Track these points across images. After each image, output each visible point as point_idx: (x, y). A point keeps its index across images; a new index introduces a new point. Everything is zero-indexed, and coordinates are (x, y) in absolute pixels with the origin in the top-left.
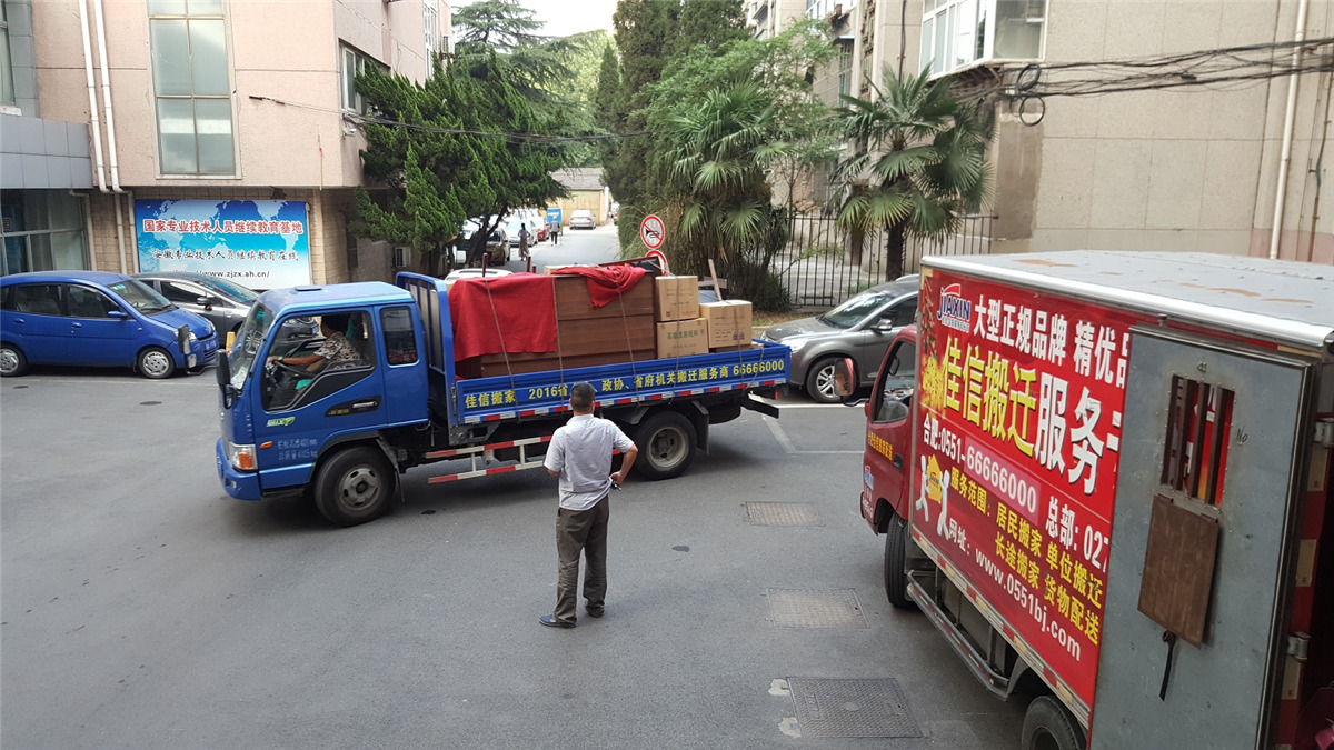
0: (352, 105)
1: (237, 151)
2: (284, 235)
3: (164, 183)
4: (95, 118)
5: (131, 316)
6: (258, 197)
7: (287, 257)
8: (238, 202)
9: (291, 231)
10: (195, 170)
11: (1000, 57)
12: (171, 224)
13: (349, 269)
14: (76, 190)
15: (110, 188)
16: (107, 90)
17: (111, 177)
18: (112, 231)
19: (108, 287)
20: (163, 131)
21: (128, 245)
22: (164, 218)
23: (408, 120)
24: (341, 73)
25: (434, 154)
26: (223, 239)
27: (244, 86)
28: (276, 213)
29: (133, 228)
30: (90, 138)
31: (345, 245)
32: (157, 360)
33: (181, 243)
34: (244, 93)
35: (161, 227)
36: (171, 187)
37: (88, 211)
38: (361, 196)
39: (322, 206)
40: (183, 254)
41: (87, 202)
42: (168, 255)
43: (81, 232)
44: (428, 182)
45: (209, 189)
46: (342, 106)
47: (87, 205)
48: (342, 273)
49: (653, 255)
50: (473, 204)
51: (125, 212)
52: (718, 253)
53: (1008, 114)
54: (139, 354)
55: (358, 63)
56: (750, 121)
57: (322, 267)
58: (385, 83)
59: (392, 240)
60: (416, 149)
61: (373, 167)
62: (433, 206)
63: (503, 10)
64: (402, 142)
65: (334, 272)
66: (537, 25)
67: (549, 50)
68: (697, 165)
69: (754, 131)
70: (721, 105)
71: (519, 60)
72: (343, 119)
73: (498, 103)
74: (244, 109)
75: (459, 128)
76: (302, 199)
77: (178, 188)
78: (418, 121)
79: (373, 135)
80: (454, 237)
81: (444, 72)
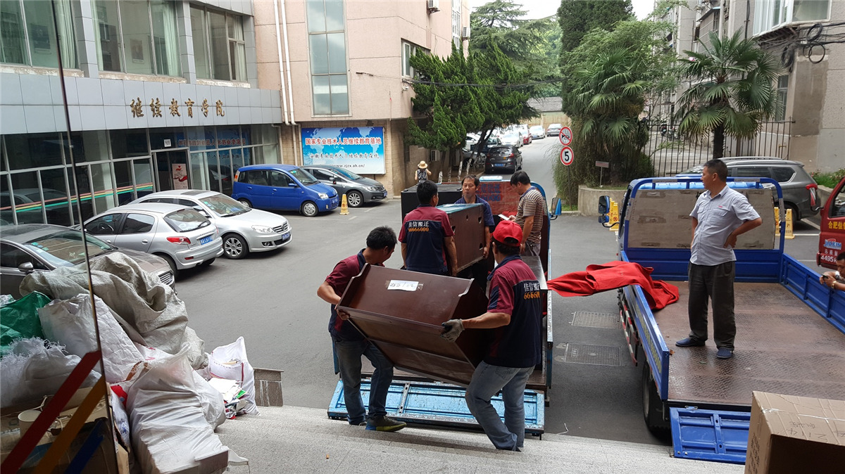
0: (408, 73)
1: (350, 101)
2: (372, 145)
3: (315, 120)
4: (283, 87)
5: (299, 186)
6: (360, 126)
7: (373, 156)
8: (350, 128)
9: (375, 142)
10: (330, 112)
11: (797, 20)
12: (318, 141)
13: (405, 162)
14: (275, 124)
15: (290, 122)
16: (289, 72)
17: (291, 118)
18: (291, 145)
19: (289, 172)
20: (315, 93)
21: (298, 152)
22: (315, 137)
23: (436, 80)
24: (402, 57)
25: (449, 98)
26: (343, 148)
27: (353, 67)
28: (368, 134)
29: (301, 144)
30: (281, 97)
31: (402, 150)
32: (310, 208)
33: (323, 150)
34: (354, 71)
35: (314, 142)
36: (319, 122)
37: (280, 135)
38: (411, 123)
39: (391, 126)
40: (324, 155)
42: (317, 156)
43: (277, 145)
44: (446, 114)
45: (336, 122)
46: (403, 75)
47: (280, 131)
48: (401, 165)
49: (566, 150)
50: (471, 125)
51: (297, 135)
52: (602, 147)
53: (801, 56)
54: (302, 205)
55: (412, 50)
56: (623, 69)
57: (390, 161)
58: (426, 60)
59: (426, 147)
60: (440, 95)
61: (418, 106)
62: (447, 126)
63: (503, 6)
64: (432, 92)
65: (396, 164)
66: (523, 13)
67: (529, 28)
68: (591, 97)
69: (623, 75)
70: (605, 62)
71: (511, 35)
72: (403, 82)
73: (491, 65)
74: (354, 80)
75: (464, 82)
76: (381, 126)
77: (322, 122)
78: (441, 80)
79: (417, 90)
80: (459, 143)
81: (458, 51)
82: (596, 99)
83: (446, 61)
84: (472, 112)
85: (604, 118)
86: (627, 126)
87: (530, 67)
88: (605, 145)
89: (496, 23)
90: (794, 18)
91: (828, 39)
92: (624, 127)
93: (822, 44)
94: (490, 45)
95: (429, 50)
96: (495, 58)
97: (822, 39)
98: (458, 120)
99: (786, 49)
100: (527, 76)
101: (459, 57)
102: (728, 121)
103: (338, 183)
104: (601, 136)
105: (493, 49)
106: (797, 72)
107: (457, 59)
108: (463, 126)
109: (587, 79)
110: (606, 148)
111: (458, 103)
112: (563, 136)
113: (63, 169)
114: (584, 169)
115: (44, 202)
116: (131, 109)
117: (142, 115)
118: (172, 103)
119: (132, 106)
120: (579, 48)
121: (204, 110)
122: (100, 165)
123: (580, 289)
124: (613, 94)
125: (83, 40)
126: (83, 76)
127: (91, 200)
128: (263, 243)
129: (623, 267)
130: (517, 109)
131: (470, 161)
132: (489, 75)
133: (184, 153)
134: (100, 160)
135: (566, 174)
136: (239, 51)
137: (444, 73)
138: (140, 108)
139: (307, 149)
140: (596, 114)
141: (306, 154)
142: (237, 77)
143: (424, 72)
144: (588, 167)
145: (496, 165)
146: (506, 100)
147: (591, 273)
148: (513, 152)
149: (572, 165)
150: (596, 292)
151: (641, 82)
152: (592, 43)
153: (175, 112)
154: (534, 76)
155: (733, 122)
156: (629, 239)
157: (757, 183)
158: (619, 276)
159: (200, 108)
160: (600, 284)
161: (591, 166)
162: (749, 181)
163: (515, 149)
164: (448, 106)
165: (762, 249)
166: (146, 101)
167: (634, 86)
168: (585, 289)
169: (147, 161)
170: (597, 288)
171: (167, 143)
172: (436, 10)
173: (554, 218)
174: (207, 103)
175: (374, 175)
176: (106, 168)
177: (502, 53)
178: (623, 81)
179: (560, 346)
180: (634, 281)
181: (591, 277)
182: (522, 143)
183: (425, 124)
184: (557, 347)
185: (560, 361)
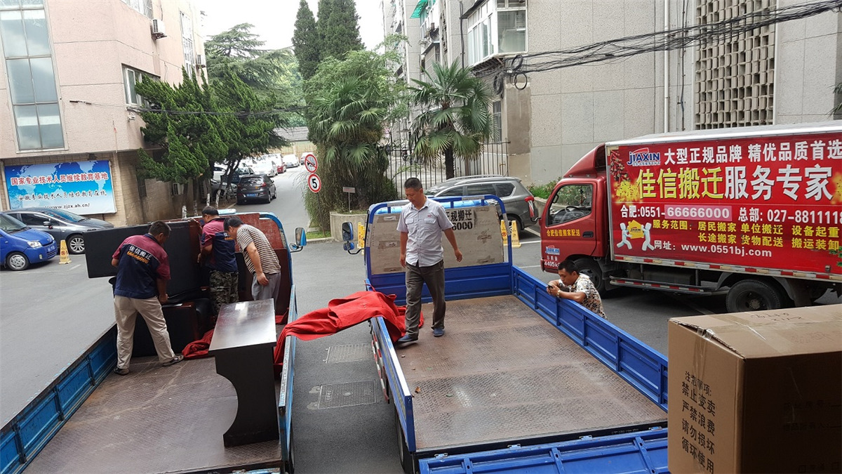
0: (134, 101)
1: (64, 133)
2: (97, 181)
3: (21, 156)
5: (1, 235)
6: (80, 160)
7: (100, 194)
8: (68, 164)
9: (101, 178)
10: (40, 147)
11: (502, 51)
12: (28, 180)
13: (141, 198)
20: (19, 125)
21: (2, 194)
22: (24, 176)
23: (168, 108)
24: (125, 83)
25: (185, 127)
26: (60, 186)
27: (65, 95)
28: (91, 169)
31: (136, 185)
32: (18, 260)
33: (35, 190)
34: (66, 99)
35: (22, 182)
36: (26, 158)
38: (142, 154)
39: (118, 159)
40: (36, 197)
42: (27, 198)
44: (183, 143)
45: (49, 157)
46: (127, 103)
48: (135, 201)
49: (313, 177)
50: (212, 154)
53: (509, 84)
54: (7, 257)
55: (137, 76)
56: (358, 97)
57: (121, 198)
58: (154, 87)
59: (163, 180)
60: (174, 124)
61: (149, 137)
62: (186, 157)
63: (239, 36)
64: (164, 121)
65: (129, 201)
66: (260, 44)
67: (268, 58)
68: (331, 124)
69: (358, 104)
70: (339, 90)
71: (250, 65)
72: (128, 110)
73: (230, 93)
74: (68, 109)
75: (200, 110)
76: (107, 159)
77: (30, 157)
78: (174, 108)
79: (146, 119)
80: (201, 174)
81: (190, 78)
82: (336, 127)
83: (178, 88)
84: (212, 141)
85: (345, 145)
86: (367, 152)
87: (273, 96)
88: (349, 171)
89: (233, 53)
90: (500, 50)
91: (528, 69)
92: (365, 153)
93: (524, 72)
94: (227, 73)
95: (159, 77)
96: (233, 87)
97: (523, 69)
98: (198, 150)
99: (496, 78)
100: (269, 105)
101: (192, 84)
102: (456, 143)
103: (54, 227)
104: (344, 162)
105: (231, 78)
106: (507, 98)
107: (190, 86)
108: (204, 156)
109: (324, 107)
110: (350, 173)
111: (196, 131)
112: (308, 164)
114: (333, 196)
120: (315, 77)
123: (322, 329)
124: (350, 121)
129: (365, 298)
130: (263, 137)
131: (219, 192)
132: (229, 104)
135: (316, 201)
137: (176, 100)
140: (338, 141)
141: (13, 196)
143: (153, 99)
144: (336, 193)
145: (248, 195)
146: (250, 129)
147: (334, 309)
148: (265, 181)
149: (322, 192)
150: (338, 330)
151: (376, 109)
152: (327, 72)
154: (277, 105)
155: (460, 144)
156: (372, 267)
157: (483, 201)
158: (363, 309)
160: (343, 320)
161: (338, 191)
162: (474, 199)
163: (268, 178)
164: (185, 136)
165: (493, 263)
167: (369, 113)
168: (328, 329)
170: (340, 325)
172: (162, 36)
173: (300, 249)
175: (103, 214)
177: (242, 82)
178: (359, 109)
179: (313, 391)
180: (377, 313)
181: (333, 314)
182: (276, 172)
183: (159, 156)
184: (310, 392)
185: (313, 409)
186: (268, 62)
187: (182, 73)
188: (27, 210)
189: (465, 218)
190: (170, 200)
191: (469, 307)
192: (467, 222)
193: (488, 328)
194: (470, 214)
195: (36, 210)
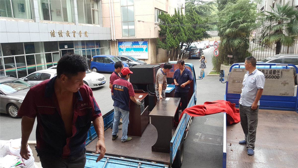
0: (158, 21)
1: (135, 32)
2: (143, 48)
3: (123, 39)
4: (112, 27)
6: (139, 41)
7: (144, 52)
8: (135, 42)
9: (145, 47)
10: (128, 36)
13: (156, 54)
14: (108, 40)
15: (114, 40)
16: (114, 21)
17: (114, 38)
18: (114, 48)
19: (111, 58)
20: (123, 28)
21: (117, 50)
22: (123, 45)
23: (168, 23)
24: (155, 15)
25: (173, 30)
26: (133, 49)
27: (137, 19)
28: (142, 44)
29: (118, 47)
30: (111, 30)
31: (155, 50)
33: (126, 50)
34: (137, 20)
35: (122, 47)
36: (124, 39)
37: (111, 44)
38: (158, 40)
39: (151, 42)
40: (126, 52)
41: (110, 42)
42: (123, 52)
43: (110, 48)
44: (171, 36)
45: (131, 39)
46: (155, 21)
47: (110, 43)
48: (154, 56)
49: (216, 50)
50: (181, 40)
51: (116, 44)
52: (230, 49)
55: (160, 12)
56: (239, 18)
57: (150, 54)
58: (165, 16)
59: (163, 49)
60: (169, 29)
61: (161, 34)
62: (172, 41)
64: (166, 28)
65: (153, 55)
67: (208, 4)
68: (226, 29)
69: (239, 21)
70: (231, 16)
71: (201, 7)
72: (155, 24)
73: (191, 18)
74: (137, 23)
75: (179, 24)
76: (147, 41)
77: (125, 39)
78: (170, 23)
79: (161, 27)
80: (176, 47)
81: (177, 13)
82: (228, 30)
83: (173, 16)
84: (182, 35)
85: (231, 38)
86: (240, 41)
87: (207, 19)
88: (231, 48)
89: (195, 3)
92: (239, 42)
94: (191, 10)
95: (167, 12)
96: (193, 15)
98: (176, 39)
100: (206, 22)
102: (282, 39)
103: (129, 62)
104: (229, 45)
105: (192, 12)
107: (177, 15)
108: (178, 41)
109: (224, 22)
110: (231, 50)
111: (177, 31)
112: (215, 45)
113: (24, 56)
114: (223, 58)
115: (16, 68)
116: (50, 34)
117: (55, 36)
118: (67, 32)
119: (51, 33)
120: (222, 11)
121: (80, 35)
122: (40, 54)
123: (199, 113)
124: (234, 28)
125: (33, 9)
126: (34, 22)
127: (35, 67)
128: (94, 85)
129: (220, 103)
130: (201, 34)
131: (183, 54)
132: (190, 22)
133: (73, 50)
134: (40, 53)
135: (216, 60)
136: (96, 13)
137: (171, 21)
138: (54, 34)
139: (120, 49)
140: (228, 36)
141: (120, 51)
142: (95, 23)
143: (164, 20)
144: (225, 57)
145: (193, 56)
146: (197, 31)
147: (206, 106)
148: (200, 51)
149: (219, 56)
150: (206, 115)
151: (246, 24)
152: (227, 9)
153: (68, 35)
154: (209, 22)
155: (284, 40)
156: (228, 90)
157: (287, 66)
158: (218, 108)
159: (78, 34)
160: (208, 111)
161: (226, 57)
162: (283, 65)
163: (201, 50)
164: (173, 33)
165: (288, 96)
166: (57, 31)
167: (243, 25)
168: (201, 113)
169: (58, 53)
170: (207, 113)
171: (66, 47)
173: (201, 79)
174: (81, 32)
175: (144, 59)
176: (42, 56)
177: (197, 14)
178: (239, 23)
179: (197, 134)
180: (224, 111)
181: (205, 108)
182: (206, 47)
183: (164, 41)
184: (196, 134)
185: (195, 141)
186: (207, 6)
187: (174, 11)
188: (123, 56)
189: (276, 73)
190: (166, 56)
191: (271, 114)
192: (277, 75)
193: (278, 125)
194: (279, 72)
195: (125, 56)
